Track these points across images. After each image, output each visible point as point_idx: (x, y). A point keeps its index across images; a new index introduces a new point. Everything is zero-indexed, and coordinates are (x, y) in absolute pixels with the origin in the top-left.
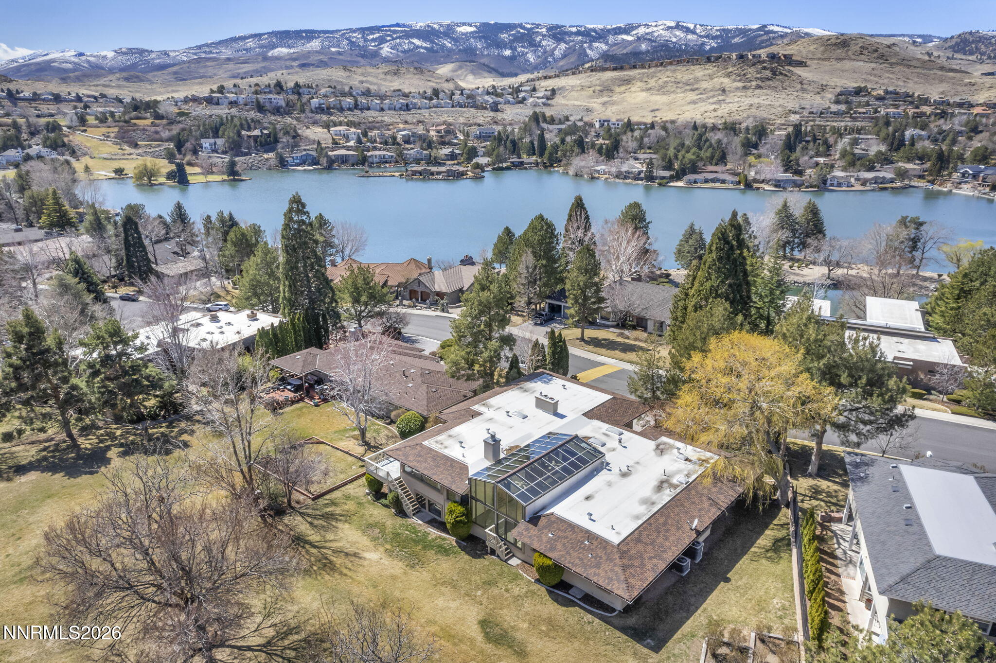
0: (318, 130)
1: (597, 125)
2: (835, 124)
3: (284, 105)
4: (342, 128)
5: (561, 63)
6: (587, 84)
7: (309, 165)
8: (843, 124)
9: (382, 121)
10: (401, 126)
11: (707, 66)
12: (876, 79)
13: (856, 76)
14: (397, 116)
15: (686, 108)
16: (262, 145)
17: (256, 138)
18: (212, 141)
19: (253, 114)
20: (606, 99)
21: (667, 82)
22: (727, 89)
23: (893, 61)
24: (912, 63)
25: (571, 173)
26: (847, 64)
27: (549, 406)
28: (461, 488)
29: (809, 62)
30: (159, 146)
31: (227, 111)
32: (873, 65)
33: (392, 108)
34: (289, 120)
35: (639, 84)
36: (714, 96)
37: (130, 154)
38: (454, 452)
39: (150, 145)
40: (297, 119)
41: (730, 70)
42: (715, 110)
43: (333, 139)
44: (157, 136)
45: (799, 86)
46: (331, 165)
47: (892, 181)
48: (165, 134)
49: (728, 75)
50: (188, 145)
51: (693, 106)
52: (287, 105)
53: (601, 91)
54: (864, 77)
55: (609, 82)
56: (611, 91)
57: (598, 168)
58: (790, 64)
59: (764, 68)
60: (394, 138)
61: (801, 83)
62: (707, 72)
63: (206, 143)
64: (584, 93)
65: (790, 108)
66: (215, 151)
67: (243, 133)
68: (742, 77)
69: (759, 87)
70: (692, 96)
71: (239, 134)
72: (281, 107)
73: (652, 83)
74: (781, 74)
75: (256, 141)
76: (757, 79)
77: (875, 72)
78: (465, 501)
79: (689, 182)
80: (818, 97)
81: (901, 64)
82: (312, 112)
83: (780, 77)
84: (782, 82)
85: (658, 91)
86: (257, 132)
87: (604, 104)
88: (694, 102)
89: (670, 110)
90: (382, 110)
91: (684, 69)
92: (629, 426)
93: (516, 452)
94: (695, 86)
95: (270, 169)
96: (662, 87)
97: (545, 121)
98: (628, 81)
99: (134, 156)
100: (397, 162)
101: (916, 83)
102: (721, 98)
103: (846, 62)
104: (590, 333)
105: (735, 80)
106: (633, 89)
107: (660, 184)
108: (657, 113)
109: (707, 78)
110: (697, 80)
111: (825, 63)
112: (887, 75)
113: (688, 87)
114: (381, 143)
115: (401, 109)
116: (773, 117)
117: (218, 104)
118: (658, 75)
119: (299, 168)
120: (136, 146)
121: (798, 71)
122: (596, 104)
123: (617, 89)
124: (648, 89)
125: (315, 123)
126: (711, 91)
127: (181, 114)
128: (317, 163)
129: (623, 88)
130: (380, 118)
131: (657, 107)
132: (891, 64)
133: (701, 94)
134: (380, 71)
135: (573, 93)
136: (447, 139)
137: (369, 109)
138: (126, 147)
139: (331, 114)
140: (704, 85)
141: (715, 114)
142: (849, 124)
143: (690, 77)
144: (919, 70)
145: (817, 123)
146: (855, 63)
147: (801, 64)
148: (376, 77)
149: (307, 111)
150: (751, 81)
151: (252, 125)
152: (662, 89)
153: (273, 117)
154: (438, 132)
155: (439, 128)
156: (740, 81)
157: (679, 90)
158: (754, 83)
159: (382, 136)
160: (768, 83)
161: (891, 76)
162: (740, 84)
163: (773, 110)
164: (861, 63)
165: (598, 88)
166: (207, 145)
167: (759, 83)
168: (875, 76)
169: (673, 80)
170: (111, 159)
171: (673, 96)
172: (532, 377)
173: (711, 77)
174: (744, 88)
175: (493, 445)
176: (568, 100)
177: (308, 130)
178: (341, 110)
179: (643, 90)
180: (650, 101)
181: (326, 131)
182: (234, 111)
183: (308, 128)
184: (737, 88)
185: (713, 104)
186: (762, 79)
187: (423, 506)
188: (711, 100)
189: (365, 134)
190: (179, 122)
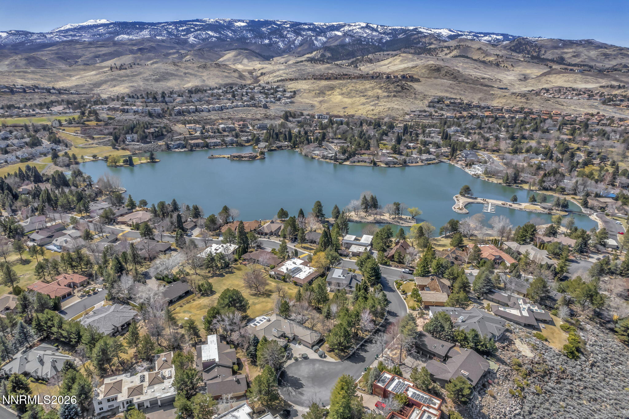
0: (180, 126)
1: (316, 117)
2: (424, 121)
3: (161, 112)
4: (192, 125)
5: (299, 49)
6: (312, 89)
7: (181, 149)
8: (428, 121)
9: (211, 119)
10: (220, 121)
11: (371, 81)
12: (451, 90)
13: (442, 88)
14: (217, 115)
15: (360, 107)
16: (156, 137)
17: (152, 133)
18: (131, 136)
19: (147, 119)
20: (321, 99)
21: (351, 90)
22: (380, 97)
23: (460, 80)
24: (468, 81)
25: (303, 154)
26: (439, 81)
27: (294, 263)
28: (284, 275)
29: (421, 79)
30: (104, 138)
31: (134, 117)
32: (451, 82)
33: (214, 109)
34: (165, 121)
35: (338, 90)
36: (373, 101)
37: (93, 144)
38: (282, 270)
39: (100, 138)
40: (169, 120)
41: (382, 85)
42: (373, 110)
43: (189, 132)
44: (102, 133)
45: (414, 96)
46: (192, 149)
47: (434, 159)
48: (106, 131)
49: (381, 88)
50: (121, 139)
51: (363, 106)
52: (163, 112)
53: (319, 93)
54: (446, 89)
55: (323, 88)
56: (324, 94)
57: (315, 152)
58: (412, 81)
59: (398, 85)
60: (218, 129)
61: (415, 94)
62: (371, 85)
63: (129, 137)
64: (310, 94)
65: (406, 111)
66: (133, 141)
67: (146, 130)
68: (387, 90)
69: (395, 96)
70: (363, 100)
71: (144, 132)
72: (160, 113)
73: (344, 90)
74: (406, 89)
75: (153, 135)
76: (394, 91)
77: (451, 86)
78: (284, 276)
79: (351, 162)
80: (421, 103)
81: (463, 82)
82: (176, 115)
83: (405, 91)
84: (406, 94)
85: (347, 95)
86: (152, 130)
87: (320, 102)
88: (363, 104)
89: (352, 108)
90: (209, 111)
91: (361, 82)
92: (307, 266)
93: (290, 270)
94: (365, 94)
95: (162, 151)
96: (349, 93)
97: (291, 116)
98: (332, 88)
99: (94, 145)
100: (222, 145)
101: (469, 92)
102: (376, 102)
103: (439, 80)
104: (304, 245)
105: (384, 92)
106: (335, 93)
107: (340, 163)
108: (346, 110)
109: (371, 89)
110: (366, 90)
111: (429, 80)
112: (457, 88)
113: (362, 94)
114: (212, 133)
115: (218, 110)
116: (398, 116)
117: (127, 112)
118: (348, 85)
119: (177, 150)
120: (93, 138)
121: (415, 85)
122: (315, 102)
123: (328, 93)
124: (343, 94)
125: (178, 122)
126: (372, 97)
127: (110, 119)
128: (185, 147)
129: (330, 92)
130: (209, 117)
131: (346, 106)
132: (459, 81)
133: (367, 99)
134: (195, 65)
135: (305, 94)
136: (244, 129)
137: (202, 111)
138: (88, 139)
139: (184, 115)
140: (370, 93)
141: (372, 113)
142: (431, 121)
143: (363, 87)
144: (472, 85)
145: (417, 120)
146: (443, 80)
147: (418, 80)
148: (193, 69)
149: (173, 115)
150: (391, 93)
151: (149, 126)
152: (348, 95)
153: (157, 120)
154: (239, 125)
155: (240, 123)
156: (386, 92)
157: (357, 96)
158: (393, 94)
159: (212, 129)
160: (399, 94)
161: (458, 88)
162: (386, 94)
163: (399, 112)
164: (445, 81)
165: (318, 92)
166: (129, 138)
167: (395, 93)
168: (451, 88)
169: (355, 89)
170: (85, 148)
171: (354, 99)
172: (292, 258)
173: (373, 88)
174: (388, 96)
175: (287, 269)
176: (302, 98)
177: (176, 127)
178: (189, 112)
179: (340, 94)
180: (342, 102)
181: (184, 126)
182: (137, 116)
183: (175, 125)
184: (385, 96)
185: (372, 105)
186: (396, 91)
187: (278, 278)
188: (372, 103)
189: (204, 128)
190: (111, 123)
